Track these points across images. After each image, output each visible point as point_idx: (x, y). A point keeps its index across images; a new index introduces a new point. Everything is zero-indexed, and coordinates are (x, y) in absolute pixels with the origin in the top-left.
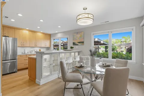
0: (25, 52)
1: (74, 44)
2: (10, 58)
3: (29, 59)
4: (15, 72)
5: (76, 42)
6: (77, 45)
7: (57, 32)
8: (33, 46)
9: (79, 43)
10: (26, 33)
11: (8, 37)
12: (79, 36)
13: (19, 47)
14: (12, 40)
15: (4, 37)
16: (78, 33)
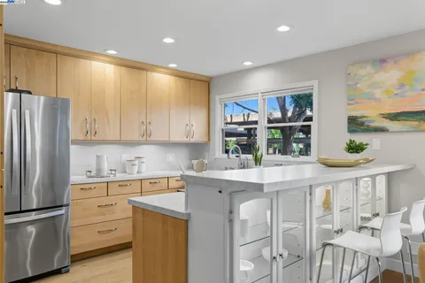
0: (99, 170)
1: (355, 124)
2: (38, 202)
3: (139, 216)
4: (58, 272)
5: (370, 113)
6: (382, 130)
7: (248, 64)
8: (136, 137)
9: (394, 117)
10: (103, 72)
11: (30, 93)
12: (391, 76)
13: (76, 142)
14: (45, 106)
15: (11, 94)
16: (383, 61)
